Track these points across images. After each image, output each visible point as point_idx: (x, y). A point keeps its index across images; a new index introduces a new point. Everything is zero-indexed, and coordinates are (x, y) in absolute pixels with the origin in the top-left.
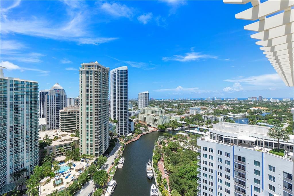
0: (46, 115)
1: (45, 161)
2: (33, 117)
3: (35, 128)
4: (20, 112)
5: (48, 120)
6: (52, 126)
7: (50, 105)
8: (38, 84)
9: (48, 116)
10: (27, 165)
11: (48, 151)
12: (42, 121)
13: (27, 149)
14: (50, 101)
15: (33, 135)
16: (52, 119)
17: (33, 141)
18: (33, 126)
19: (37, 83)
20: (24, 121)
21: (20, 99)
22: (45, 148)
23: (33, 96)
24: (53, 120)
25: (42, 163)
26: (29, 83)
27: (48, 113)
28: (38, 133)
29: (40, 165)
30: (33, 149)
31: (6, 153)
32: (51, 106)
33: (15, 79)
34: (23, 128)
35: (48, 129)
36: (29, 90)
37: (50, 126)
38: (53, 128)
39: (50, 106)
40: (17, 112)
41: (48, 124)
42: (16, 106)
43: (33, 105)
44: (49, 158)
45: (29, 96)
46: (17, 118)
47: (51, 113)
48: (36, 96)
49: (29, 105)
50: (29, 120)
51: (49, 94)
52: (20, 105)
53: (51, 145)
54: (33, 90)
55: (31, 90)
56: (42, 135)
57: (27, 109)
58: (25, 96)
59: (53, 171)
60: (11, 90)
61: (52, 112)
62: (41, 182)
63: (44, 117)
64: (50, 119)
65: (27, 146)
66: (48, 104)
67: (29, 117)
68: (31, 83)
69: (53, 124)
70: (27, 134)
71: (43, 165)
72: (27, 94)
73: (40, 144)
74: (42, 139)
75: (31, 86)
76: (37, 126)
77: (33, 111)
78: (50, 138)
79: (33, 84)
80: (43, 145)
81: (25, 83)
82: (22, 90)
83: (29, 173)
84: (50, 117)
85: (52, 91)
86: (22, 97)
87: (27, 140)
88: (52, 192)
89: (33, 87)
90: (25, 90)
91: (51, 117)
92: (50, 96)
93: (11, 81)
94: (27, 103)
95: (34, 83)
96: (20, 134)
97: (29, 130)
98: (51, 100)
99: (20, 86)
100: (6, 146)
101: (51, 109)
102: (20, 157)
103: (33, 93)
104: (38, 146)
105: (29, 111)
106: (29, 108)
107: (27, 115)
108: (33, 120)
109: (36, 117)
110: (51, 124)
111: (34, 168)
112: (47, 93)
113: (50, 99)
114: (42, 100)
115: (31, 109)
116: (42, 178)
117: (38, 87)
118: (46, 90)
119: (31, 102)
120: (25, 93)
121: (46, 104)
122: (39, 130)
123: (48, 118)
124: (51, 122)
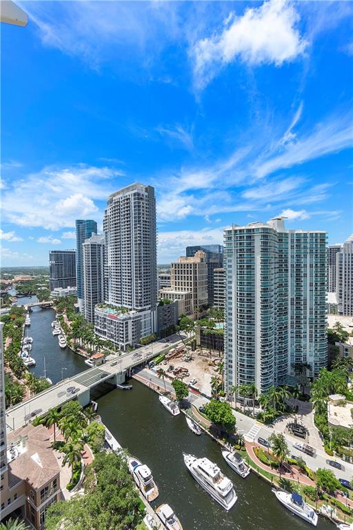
0: (337, 288)
1: (336, 367)
2: (319, 289)
3: (322, 308)
4: (303, 279)
5: (341, 297)
6: (347, 310)
7: (343, 270)
8: (326, 235)
9: (341, 291)
10: (310, 360)
11: (341, 350)
12: (332, 298)
13: (311, 336)
14: (343, 263)
15: (318, 316)
16: (347, 297)
17: (318, 327)
18: (319, 303)
19: (324, 234)
20: (308, 293)
21: (303, 260)
22: (337, 344)
23: (319, 256)
24: (348, 299)
25: (332, 368)
26: (314, 235)
27: (341, 284)
28: (326, 316)
29: (329, 369)
30: (318, 340)
31: (286, 332)
32: (345, 272)
33: (296, 232)
34: (305, 304)
35: (341, 313)
36: (314, 246)
37: (343, 308)
38: (350, 313)
39: (343, 273)
40: (298, 280)
41: (340, 304)
42: (298, 270)
43: (319, 270)
44: (343, 364)
45: (314, 256)
46: (298, 286)
47: (345, 286)
48: (323, 256)
49: (314, 270)
50: (314, 293)
51: (342, 252)
52: (303, 270)
53: (347, 342)
54: (319, 246)
55: (316, 245)
56: (332, 321)
57: (311, 276)
58: (308, 256)
59: (350, 391)
60: (292, 248)
61: (347, 284)
62: (330, 396)
63: (333, 291)
64: (343, 296)
65: (311, 332)
66: (341, 268)
67: (314, 289)
68: (316, 234)
69: (348, 306)
70: (311, 313)
71: (333, 371)
72: (311, 252)
73: (329, 335)
74: (330, 327)
75: (316, 240)
76: (324, 303)
77: (319, 280)
78: (344, 329)
79: (319, 235)
80: (332, 338)
81: (308, 235)
82: (305, 247)
83: (313, 374)
84: (343, 293)
85: (348, 245)
86: (305, 256)
87: (311, 322)
88: (349, 427)
89: (319, 241)
90: (308, 246)
91: (345, 292)
92: (344, 255)
93: (292, 234)
94: (311, 266)
95: (321, 234)
96: (302, 312)
97: (314, 307)
98: (345, 262)
99: (302, 241)
100: (287, 323)
101: (345, 279)
102: (302, 345)
103: (319, 251)
104: (326, 337)
105: (314, 279)
106: (314, 275)
107: (311, 285)
108: (319, 294)
109: (323, 289)
110: (345, 305)
111: (320, 369)
112: (338, 249)
113: (343, 260)
114: (332, 261)
115: (316, 276)
116: (333, 392)
117: (326, 240)
118: (337, 245)
119: (316, 265)
120: (308, 251)
121: (338, 270)
122: (326, 311)
123: (341, 294)
124: (345, 302)
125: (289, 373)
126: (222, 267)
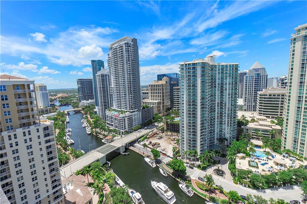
0: (244, 96)
1: (241, 139)
2: (233, 97)
3: (235, 107)
4: (224, 91)
5: (245, 101)
6: (249, 108)
7: (248, 86)
8: (239, 66)
9: (246, 97)
10: (227, 136)
11: (245, 131)
12: (240, 102)
13: (228, 123)
14: (248, 82)
15: (233, 112)
16: (249, 101)
17: (232, 118)
18: (233, 105)
19: (238, 65)
20: (227, 99)
21: (225, 81)
22: (242, 127)
23: (234, 78)
24: (250, 102)
25: (239, 140)
26: (232, 66)
27: (246, 94)
28: (237, 112)
29: (237, 140)
30: (232, 125)
31: (214, 121)
32: (249, 87)
33: (221, 64)
34: (225, 105)
35: (245, 110)
36: (231, 72)
37: (247, 107)
38: (250, 109)
39: (248, 87)
40: (222, 92)
41: (245, 105)
42: (222, 87)
43: (234, 86)
44: (245, 137)
45: (231, 78)
46: (222, 95)
47: (248, 94)
48: (236, 78)
49: (231, 86)
50: (231, 99)
51: (248, 75)
52: (224, 86)
53: (248, 126)
54: (234, 72)
55: (233, 72)
56: (240, 114)
57: (229, 89)
58: (228, 78)
59: (248, 151)
60: (219, 73)
61: (249, 93)
62: (237, 155)
63: (241, 98)
64: (247, 100)
65: (228, 121)
66: (246, 85)
67: (231, 97)
68: (233, 65)
69: (250, 106)
70: (228, 110)
71: (240, 141)
72: (230, 76)
73: (238, 122)
74: (239, 118)
75: (233, 68)
76: (236, 105)
77: (233, 91)
78: (246, 119)
79: (234, 66)
80: (240, 124)
81: (228, 66)
82: (226, 73)
83: (229, 143)
84: (247, 99)
85: (251, 71)
86: (226, 78)
87: (228, 116)
88: (247, 170)
89: (234, 69)
90: (228, 72)
91: (248, 98)
92: (248, 77)
93: (219, 66)
94: (229, 84)
95: (235, 65)
96: (224, 110)
97: (230, 107)
98: (249, 81)
99: (225, 69)
100: (215, 116)
101: (249, 91)
102: (223, 128)
103: (234, 75)
104: (236, 123)
105: (231, 91)
106: (231, 89)
107: (229, 95)
108: (233, 100)
109: (236, 97)
110: (248, 106)
111: (232, 141)
112: (245, 74)
113: (248, 80)
114: (241, 81)
115: (232, 89)
116: (239, 152)
117: (239, 69)
118: (244, 71)
119: (232, 83)
120: (228, 75)
121: (244, 85)
122: (237, 109)
123: (246, 99)
124: (248, 104)
125: (215, 143)
126: (178, 86)
